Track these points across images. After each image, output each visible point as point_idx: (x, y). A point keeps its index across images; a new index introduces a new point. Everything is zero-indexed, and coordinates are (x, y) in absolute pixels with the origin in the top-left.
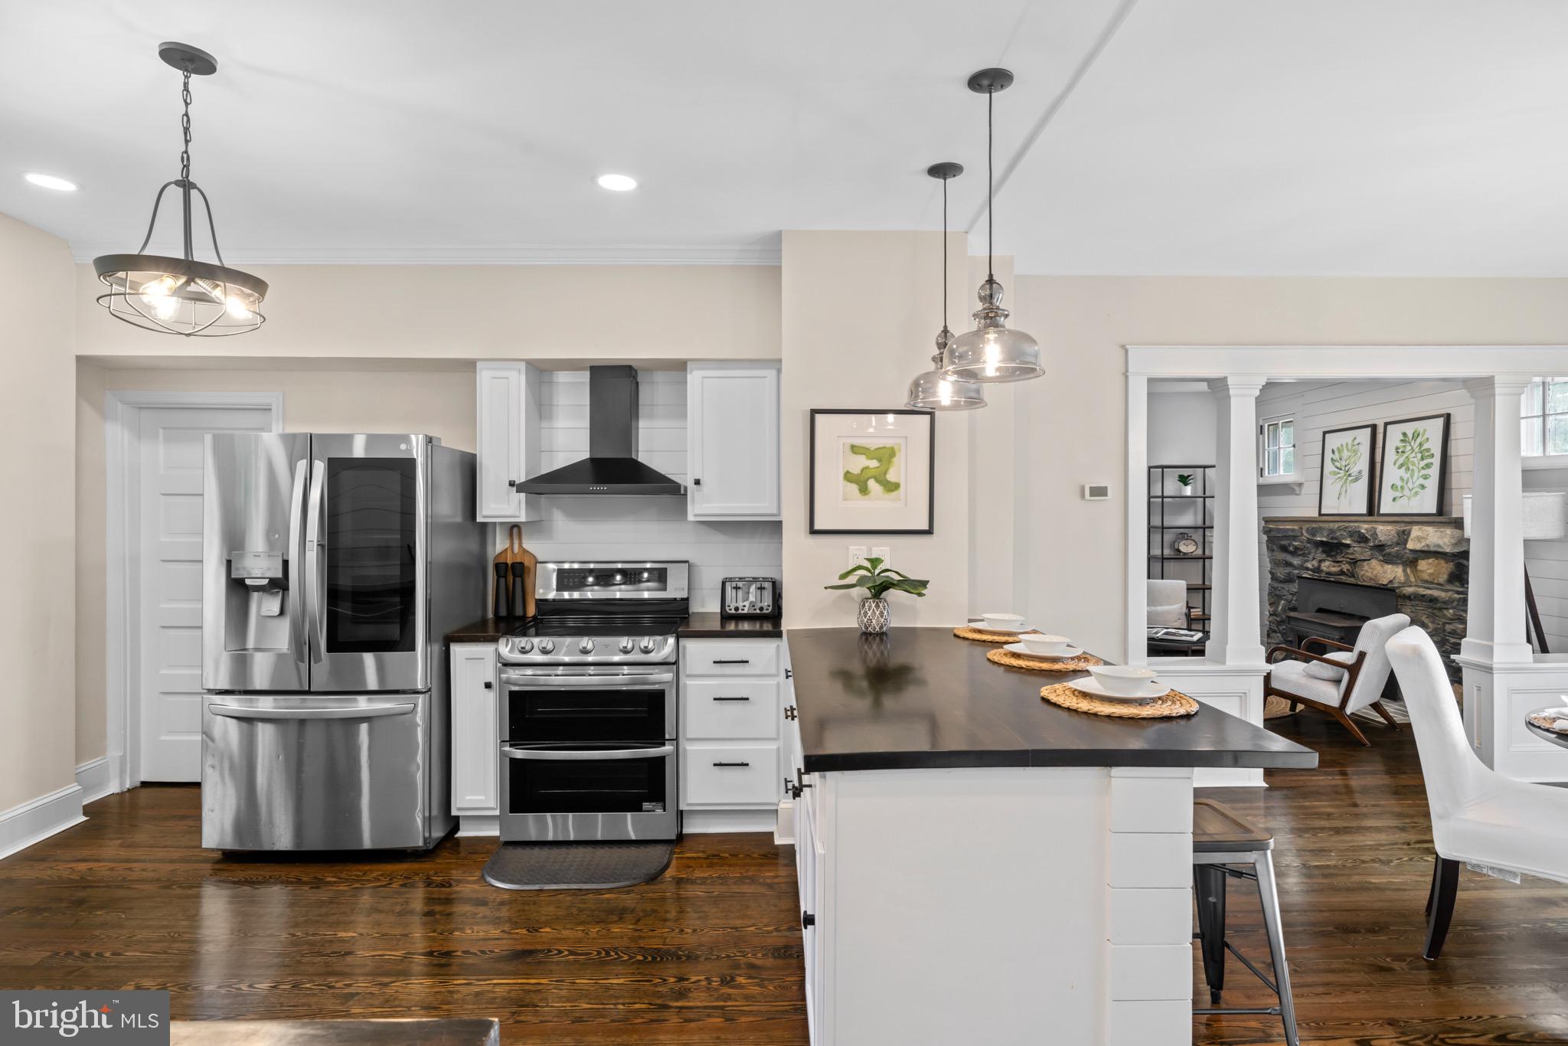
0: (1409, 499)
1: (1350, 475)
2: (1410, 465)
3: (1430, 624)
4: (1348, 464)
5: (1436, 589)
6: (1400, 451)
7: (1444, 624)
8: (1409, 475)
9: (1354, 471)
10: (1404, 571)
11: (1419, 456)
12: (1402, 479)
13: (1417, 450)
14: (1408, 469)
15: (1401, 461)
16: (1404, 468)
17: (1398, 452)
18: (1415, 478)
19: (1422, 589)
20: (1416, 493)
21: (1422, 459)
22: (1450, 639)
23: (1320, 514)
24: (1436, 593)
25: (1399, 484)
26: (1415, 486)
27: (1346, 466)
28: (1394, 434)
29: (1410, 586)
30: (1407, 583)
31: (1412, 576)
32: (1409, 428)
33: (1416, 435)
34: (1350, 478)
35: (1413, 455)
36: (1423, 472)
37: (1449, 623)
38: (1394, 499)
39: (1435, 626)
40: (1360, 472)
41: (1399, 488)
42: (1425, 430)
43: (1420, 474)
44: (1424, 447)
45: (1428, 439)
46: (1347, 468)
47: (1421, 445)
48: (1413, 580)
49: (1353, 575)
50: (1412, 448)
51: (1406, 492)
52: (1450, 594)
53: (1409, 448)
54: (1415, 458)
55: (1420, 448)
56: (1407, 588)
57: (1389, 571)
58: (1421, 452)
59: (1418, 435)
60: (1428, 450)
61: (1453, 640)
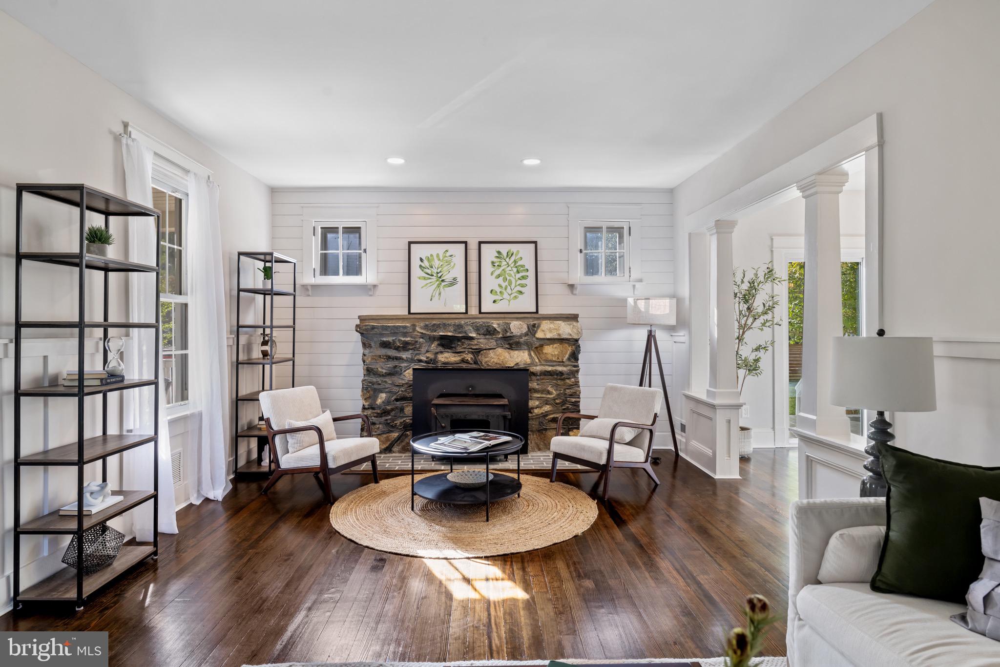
0: (509, 301)
1: (443, 281)
2: (507, 276)
3: (554, 391)
4: (440, 272)
5: (559, 365)
6: (496, 265)
7: (565, 390)
8: (507, 283)
9: (448, 277)
10: (530, 355)
11: (515, 270)
12: (500, 286)
13: (512, 265)
14: (505, 280)
15: (498, 272)
16: (501, 278)
17: (494, 266)
18: (513, 286)
19: (547, 367)
20: (516, 297)
21: (518, 272)
22: (572, 399)
23: (409, 313)
24: (560, 369)
25: (498, 290)
26: (514, 291)
27: (438, 273)
28: (489, 252)
29: (536, 366)
30: (533, 364)
31: (536, 358)
32: (504, 249)
33: (510, 254)
34: (443, 284)
35: (509, 268)
36: (519, 282)
37: (568, 389)
38: (494, 302)
39: (558, 392)
40: (455, 279)
41: (498, 293)
42: (518, 252)
43: (518, 283)
44: (519, 263)
45: (521, 258)
46: (439, 275)
47: (515, 262)
48: (537, 360)
49: (476, 363)
50: (508, 264)
51: (506, 296)
52: (569, 368)
53: (504, 263)
54: (511, 272)
55: (515, 264)
56: (535, 368)
57: (515, 356)
58: (516, 267)
59: (512, 254)
60: (523, 266)
61: (573, 400)
